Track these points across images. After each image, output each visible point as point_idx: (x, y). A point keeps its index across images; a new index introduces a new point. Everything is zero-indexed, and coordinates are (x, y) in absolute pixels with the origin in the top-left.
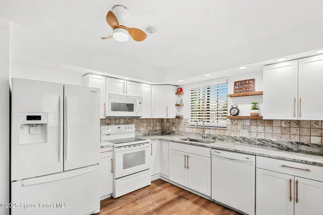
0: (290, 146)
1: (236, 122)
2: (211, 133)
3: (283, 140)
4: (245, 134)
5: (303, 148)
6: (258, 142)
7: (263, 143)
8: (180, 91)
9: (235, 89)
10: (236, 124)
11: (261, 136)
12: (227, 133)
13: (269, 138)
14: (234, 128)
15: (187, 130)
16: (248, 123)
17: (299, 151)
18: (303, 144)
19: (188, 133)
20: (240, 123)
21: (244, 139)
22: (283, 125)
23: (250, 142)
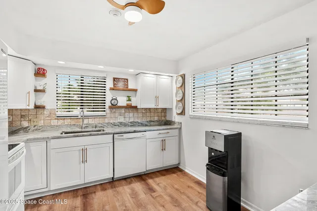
0: (147, 123)
1: (114, 110)
2: (90, 122)
3: (143, 120)
4: (122, 120)
5: (152, 123)
6: (130, 124)
7: (133, 124)
8: (40, 73)
9: (114, 84)
10: (115, 112)
11: (132, 120)
12: (106, 121)
13: (136, 120)
14: (112, 115)
15: (55, 122)
16: (123, 111)
17: (151, 126)
18: (152, 121)
19: (57, 126)
20: (118, 111)
21: (121, 123)
22: (143, 111)
23: (125, 125)
